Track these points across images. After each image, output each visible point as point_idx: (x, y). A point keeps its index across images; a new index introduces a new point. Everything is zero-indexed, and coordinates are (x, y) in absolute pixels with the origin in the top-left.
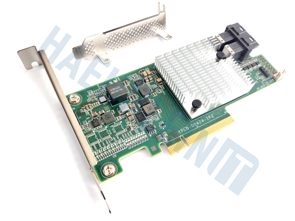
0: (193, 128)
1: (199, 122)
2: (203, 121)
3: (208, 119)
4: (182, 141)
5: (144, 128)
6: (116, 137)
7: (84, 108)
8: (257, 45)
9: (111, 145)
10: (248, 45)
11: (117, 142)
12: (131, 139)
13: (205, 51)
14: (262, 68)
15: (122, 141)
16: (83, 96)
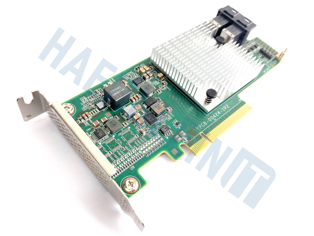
0: (212, 122)
1: (215, 115)
2: (220, 113)
3: (224, 110)
4: (203, 138)
5: (157, 130)
6: (129, 146)
7: (81, 119)
8: (254, 25)
9: (125, 155)
10: (246, 26)
11: (131, 151)
12: (147, 145)
13: (203, 37)
14: (263, 50)
15: (137, 149)
16: (76, 104)
